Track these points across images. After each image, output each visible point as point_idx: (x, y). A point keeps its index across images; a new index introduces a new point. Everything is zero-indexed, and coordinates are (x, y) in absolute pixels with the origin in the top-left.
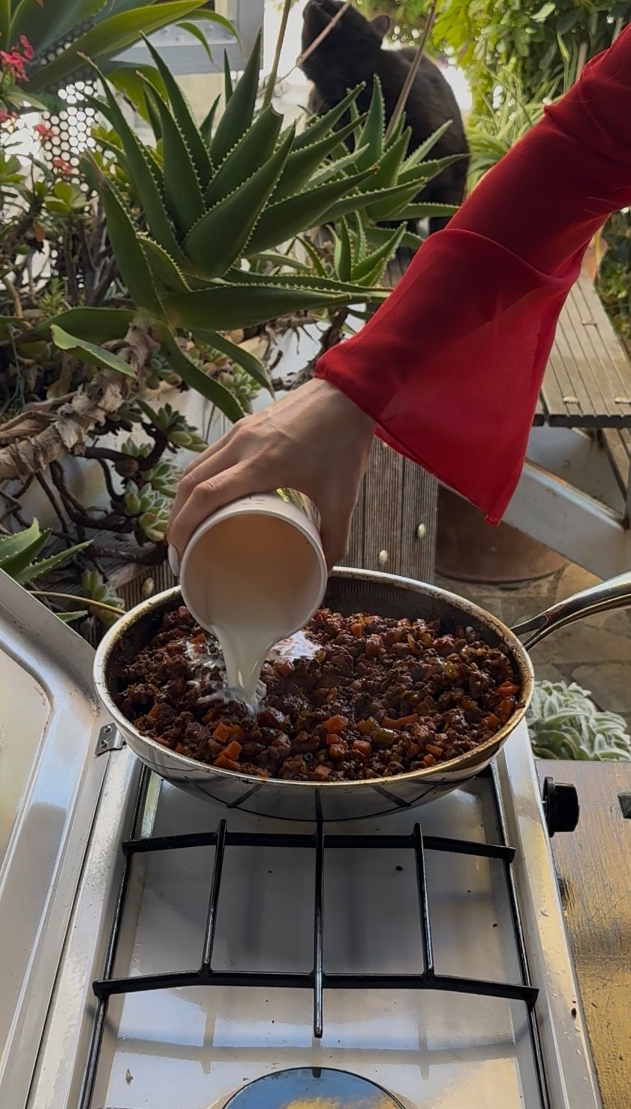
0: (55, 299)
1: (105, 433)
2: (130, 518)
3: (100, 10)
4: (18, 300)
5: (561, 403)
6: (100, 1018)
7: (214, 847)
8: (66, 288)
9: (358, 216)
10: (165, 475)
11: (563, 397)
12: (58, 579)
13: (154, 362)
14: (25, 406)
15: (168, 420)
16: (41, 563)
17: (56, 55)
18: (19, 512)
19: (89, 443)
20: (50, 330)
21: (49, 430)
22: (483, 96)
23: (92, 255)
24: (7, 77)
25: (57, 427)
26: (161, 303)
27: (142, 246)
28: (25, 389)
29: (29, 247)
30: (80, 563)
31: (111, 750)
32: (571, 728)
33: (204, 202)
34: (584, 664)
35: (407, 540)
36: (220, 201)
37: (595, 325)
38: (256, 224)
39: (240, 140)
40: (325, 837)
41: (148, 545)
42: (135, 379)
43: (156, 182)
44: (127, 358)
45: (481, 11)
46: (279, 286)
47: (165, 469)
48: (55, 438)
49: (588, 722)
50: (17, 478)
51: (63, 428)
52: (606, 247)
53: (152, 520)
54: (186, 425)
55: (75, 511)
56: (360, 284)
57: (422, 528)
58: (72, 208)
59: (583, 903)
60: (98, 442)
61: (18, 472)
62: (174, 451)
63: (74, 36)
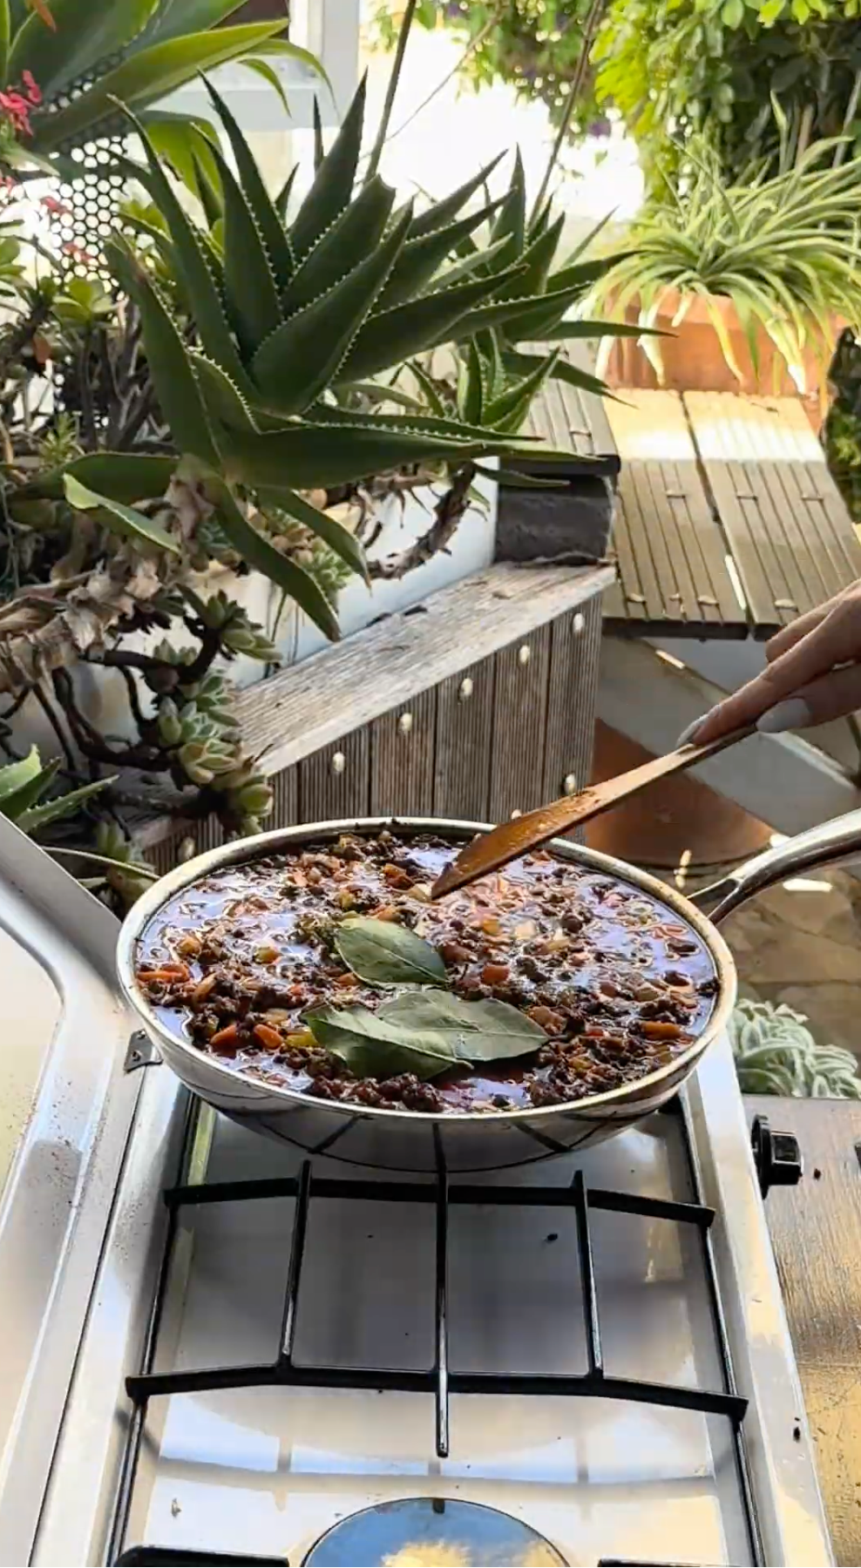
0: (63, 442)
1: (133, 629)
2: (167, 749)
3: (135, 37)
4: (8, 443)
5: (773, 609)
6: (136, 1428)
7: (293, 1199)
8: (77, 427)
9: (493, 336)
10: (215, 692)
11: (774, 599)
12: (60, 834)
13: (203, 534)
14: (20, 590)
15: (222, 613)
16: (43, 808)
17: (71, 100)
18: (8, 740)
19: (110, 644)
20: (62, 481)
21: (55, 624)
22: (665, 176)
23: (118, 379)
25: (66, 619)
26: (216, 448)
27: (193, 367)
28: (19, 567)
29: (25, 370)
30: (91, 814)
31: (147, 1064)
32: (780, 1067)
33: (281, 307)
34: (794, 984)
36: (304, 306)
37: (821, 501)
38: (353, 340)
39: (333, 223)
40: (450, 1187)
41: (190, 790)
42: (176, 555)
43: (213, 279)
44: (166, 525)
46: (383, 428)
47: (216, 682)
48: (62, 635)
49: (803, 1059)
50: (8, 690)
51: (74, 623)
52: (836, 394)
53: (197, 753)
54: (248, 622)
55: (87, 739)
56: (496, 429)
57: (570, 779)
58: (92, 313)
59: (806, 1292)
60: (122, 643)
61: (9, 681)
62: (228, 657)
63: (96, 75)
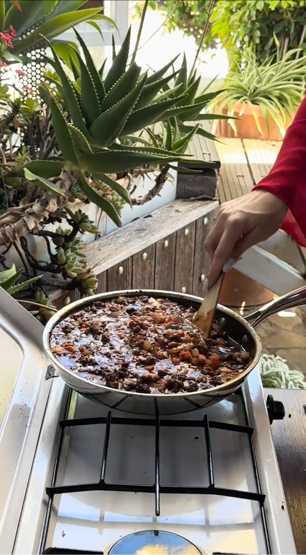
0: (24, 157)
1: (48, 223)
2: (60, 265)
3: (49, 14)
4: (4, 157)
6: (50, 505)
7: (105, 425)
8: (29, 151)
9: (176, 119)
10: (77, 245)
12: (23, 296)
13: (73, 189)
14: (9, 209)
15: (80, 217)
16: (17, 286)
17: (27, 36)
18: (4, 262)
19: (40, 228)
20: (23, 171)
21: (21, 221)
22: (236, 62)
23: (43, 134)
24: (3, 45)
25: (25, 219)
26: (78, 159)
27: (70, 130)
28: (8, 201)
29: (10, 131)
30: (34, 288)
31: (53, 377)
32: (277, 378)
33: (101, 109)
34: (281, 348)
35: (196, 282)
36: (109, 109)
38: (126, 121)
39: (119, 79)
40: (160, 420)
41: (69, 280)
42: (64, 196)
43: (77, 99)
44: (60, 186)
45: (236, 20)
46: (137, 152)
47: (77, 242)
48: (24, 225)
49: (285, 375)
50: (4, 244)
51: (28, 221)
53: (71, 267)
54: (89, 220)
55: (32, 262)
56: (177, 152)
57: (203, 276)
58: (34, 111)
60: (44, 228)
61: (5, 241)
62: (82, 233)
63: (36, 27)
